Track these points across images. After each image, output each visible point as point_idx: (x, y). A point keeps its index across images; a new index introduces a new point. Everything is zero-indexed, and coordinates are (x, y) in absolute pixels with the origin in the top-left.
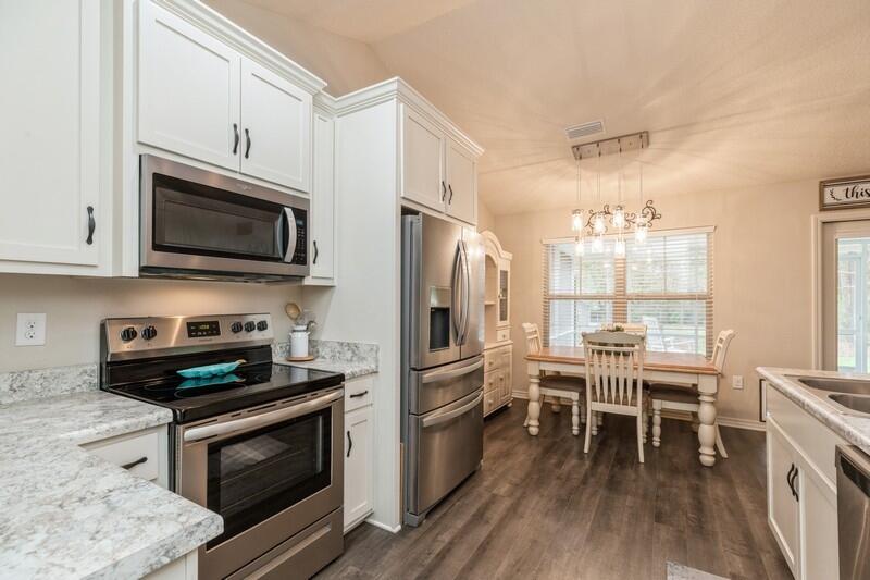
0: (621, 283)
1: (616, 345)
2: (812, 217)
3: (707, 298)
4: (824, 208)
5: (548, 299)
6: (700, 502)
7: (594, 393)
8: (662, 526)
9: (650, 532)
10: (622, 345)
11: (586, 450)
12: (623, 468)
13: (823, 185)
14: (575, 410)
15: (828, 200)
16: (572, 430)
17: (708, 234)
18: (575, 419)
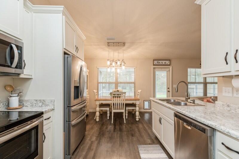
0: (117, 79)
1: (118, 95)
2: (152, 67)
3: (134, 83)
4: (154, 65)
5: (98, 83)
6: (139, 130)
7: (114, 107)
8: (133, 137)
9: (132, 139)
10: (119, 95)
11: (112, 123)
12: (122, 125)
13: (154, 60)
14: (108, 112)
15: (154, 64)
16: (107, 118)
17: (135, 68)
18: (108, 115)
